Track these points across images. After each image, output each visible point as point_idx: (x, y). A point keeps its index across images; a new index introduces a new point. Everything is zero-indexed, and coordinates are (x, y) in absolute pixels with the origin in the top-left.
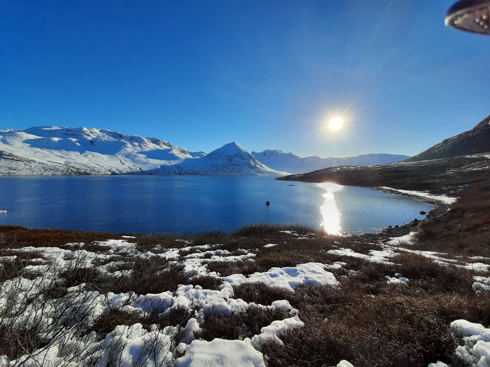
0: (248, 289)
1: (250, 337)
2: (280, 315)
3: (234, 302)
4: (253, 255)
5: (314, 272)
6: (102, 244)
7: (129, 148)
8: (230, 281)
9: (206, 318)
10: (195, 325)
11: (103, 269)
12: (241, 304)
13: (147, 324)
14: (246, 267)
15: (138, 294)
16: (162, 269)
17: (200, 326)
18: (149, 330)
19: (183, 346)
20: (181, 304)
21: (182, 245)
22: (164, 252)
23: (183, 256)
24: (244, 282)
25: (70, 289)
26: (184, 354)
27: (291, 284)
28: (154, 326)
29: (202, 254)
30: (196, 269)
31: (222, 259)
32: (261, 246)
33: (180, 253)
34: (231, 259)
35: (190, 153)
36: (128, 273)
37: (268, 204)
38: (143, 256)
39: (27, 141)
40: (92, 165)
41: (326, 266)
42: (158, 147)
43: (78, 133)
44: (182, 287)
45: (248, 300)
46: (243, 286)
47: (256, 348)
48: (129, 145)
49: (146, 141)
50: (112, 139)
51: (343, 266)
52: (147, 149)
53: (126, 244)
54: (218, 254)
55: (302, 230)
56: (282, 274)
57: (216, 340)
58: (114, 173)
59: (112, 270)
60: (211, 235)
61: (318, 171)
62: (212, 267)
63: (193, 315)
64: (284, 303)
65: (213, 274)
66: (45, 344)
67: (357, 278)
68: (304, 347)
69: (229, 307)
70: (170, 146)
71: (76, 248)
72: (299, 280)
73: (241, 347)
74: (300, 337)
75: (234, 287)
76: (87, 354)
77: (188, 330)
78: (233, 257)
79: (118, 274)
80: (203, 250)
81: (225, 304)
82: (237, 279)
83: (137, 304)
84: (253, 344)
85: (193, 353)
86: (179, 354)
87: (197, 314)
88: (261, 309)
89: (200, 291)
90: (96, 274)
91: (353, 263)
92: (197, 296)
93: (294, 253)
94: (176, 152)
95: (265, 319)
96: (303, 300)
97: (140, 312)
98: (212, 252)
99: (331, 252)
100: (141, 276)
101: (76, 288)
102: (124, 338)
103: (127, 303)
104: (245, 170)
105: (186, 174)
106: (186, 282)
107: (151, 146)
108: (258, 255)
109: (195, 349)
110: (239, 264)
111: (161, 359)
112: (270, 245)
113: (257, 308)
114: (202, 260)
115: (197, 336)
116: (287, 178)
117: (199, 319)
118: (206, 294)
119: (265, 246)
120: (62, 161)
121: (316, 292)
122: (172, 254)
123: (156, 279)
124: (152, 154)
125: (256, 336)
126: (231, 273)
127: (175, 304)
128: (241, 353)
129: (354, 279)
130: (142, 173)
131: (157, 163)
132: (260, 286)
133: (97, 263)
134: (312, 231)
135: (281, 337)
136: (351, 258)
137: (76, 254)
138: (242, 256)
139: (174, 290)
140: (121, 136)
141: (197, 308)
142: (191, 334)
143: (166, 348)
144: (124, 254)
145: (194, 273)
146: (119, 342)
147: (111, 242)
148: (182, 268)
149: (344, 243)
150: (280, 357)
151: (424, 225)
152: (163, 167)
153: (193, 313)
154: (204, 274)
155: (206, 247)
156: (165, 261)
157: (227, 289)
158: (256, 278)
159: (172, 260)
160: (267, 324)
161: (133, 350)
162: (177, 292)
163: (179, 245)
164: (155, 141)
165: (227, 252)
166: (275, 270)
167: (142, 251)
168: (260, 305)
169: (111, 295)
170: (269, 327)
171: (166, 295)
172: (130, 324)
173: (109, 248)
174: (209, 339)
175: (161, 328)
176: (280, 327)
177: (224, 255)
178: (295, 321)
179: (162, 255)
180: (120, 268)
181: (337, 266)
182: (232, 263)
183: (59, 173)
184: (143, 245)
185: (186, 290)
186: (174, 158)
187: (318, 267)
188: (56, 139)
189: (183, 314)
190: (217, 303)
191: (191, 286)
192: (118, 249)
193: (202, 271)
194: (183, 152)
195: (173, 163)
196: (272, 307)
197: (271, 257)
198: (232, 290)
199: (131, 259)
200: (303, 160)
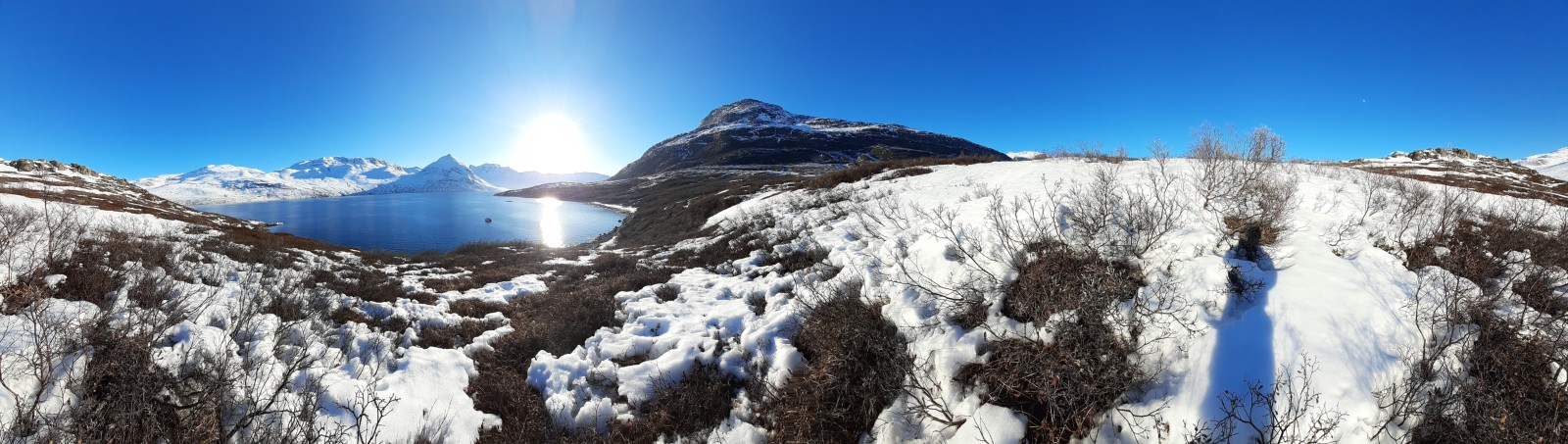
0: (463, 305)
1: (463, 346)
2: (492, 325)
3: (450, 316)
4: (470, 272)
5: (527, 283)
6: (336, 254)
7: (354, 171)
8: (445, 297)
9: (423, 329)
10: (412, 334)
11: (337, 274)
12: (455, 319)
13: (371, 325)
14: (462, 284)
15: (364, 300)
16: (382, 282)
17: (418, 335)
18: (373, 331)
19: (401, 350)
20: (400, 314)
21: (401, 262)
22: (384, 267)
23: (401, 272)
24: (459, 298)
25: (318, 284)
26: (402, 356)
27: (506, 297)
28: (376, 329)
29: (419, 272)
30: (412, 285)
31: (438, 277)
32: (478, 263)
33: (398, 269)
34: (447, 276)
35: (405, 170)
36: (355, 281)
37: (489, 221)
38: (366, 268)
39: (292, 175)
40: (329, 189)
41: (540, 276)
42: (375, 167)
43: (318, 163)
44: (400, 300)
45: (463, 314)
46: (458, 302)
47: (468, 356)
48: (353, 168)
49: (365, 161)
50: (341, 164)
51: (554, 274)
52: (367, 170)
53: (353, 256)
54: (435, 272)
55: (520, 245)
56: (497, 288)
57: (431, 348)
58: (343, 195)
59: (344, 276)
60: (428, 253)
61: (538, 187)
62: (429, 284)
63: (410, 325)
64: (498, 315)
65: (430, 291)
66: (304, 317)
67: (563, 281)
68: (511, 349)
69: (445, 321)
70: (385, 164)
71: (320, 254)
72: (513, 292)
73: (455, 355)
74: (509, 341)
75: (450, 303)
76: (328, 335)
77: (407, 337)
78: (450, 275)
79: (348, 280)
80: (420, 268)
81: (440, 317)
82: (453, 295)
83: (363, 307)
84: (465, 352)
85: (410, 357)
86: (399, 356)
87: (413, 324)
88: (474, 322)
89: (418, 305)
90: (334, 277)
91: (562, 269)
92: (414, 309)
93: (511, 268)
94: (390, 170)
95: (477, 331)
96: (515, 309)
97: (365, 315)
98: (429, 270)
99: (546, 262)
100: (365, 285)
101: (321, 284)
102: (353, 331)
103: (355, 305)
104: (463, 186)
105: (402, 192)
106: (403, 295)
107: (370, 166)
108: (475, 272)
109: (412, 354)
110: (455, 281)
111: (383, 357)
112: (488, 262)
113: (470, 322)
114: (419, 277)
115: (414, 343)
116: (506, 194)
117: (415, 329)
118: (422, 308)
119: (484, 263)
120: (311, 187)
121: (528, 300)
122: (391, 269)
123: (377, 290)
124: (371, 174)
125: (468, 345)
126: (447, 289)
127: (395, 314)
128: (456, 360)
129: (560, 283)
130: (364, 193)
131: (375, 182)
132: (475, 302)
133: (334, 268)
134: (531, 245)
135: (492, 345)
136: (562, 265)
137: (321, 259)
138: (459, 274)
139: (393, 301)
140: (346, 160)
141: (414, 320)
142: (409, 341)
143: (388, 348)
144: (352, 265)
145: (412, 288)
146: (350, 333)
147: (343, 254)
148: (400, 283)
149: (559, 253)
150: (489, 361)
151: (621, 230)
152: (380, 186)
153: (410, 323)
154: (421, 290)
155: (423, 264)
156: (384, 276)
157: (443, 304)
158: (470, 294)
159: (391, 275)
160: (479, 334)
161: (360, 342)
162: (397, 304)
163: (398, 262)
164: (373, 161)
165: (444, 270)
166: (490, 286)
167: (366, 265)
168: (473, 319)
169: (344, 296)
170: (481, 337)
171: (386, 305)
172: (358, 322)
173: (341, 258)
174: (425, 347)
175: (383, 331)
176: (492, 336)
177: (440, 273)
178: (507, 329)
179: (382, 270)
180: (350, 276)
181: (548, 274)
182: (448, 281)
183: (309, 197)
184: (368, 259)
185: (405, 303)
186: (390, 175)
187: (532, 278)
188: (307, 170)
189: (401, 323)
190: (433, 317)
191: (409, 300)
192: (348, 260)
193: (419, 288)
194: (399, 168)
195: (389, 181)
196: (485, 319)
197: (489, 273)
198: (448, 305)
199: (357, 270)
200: (522, 174)
